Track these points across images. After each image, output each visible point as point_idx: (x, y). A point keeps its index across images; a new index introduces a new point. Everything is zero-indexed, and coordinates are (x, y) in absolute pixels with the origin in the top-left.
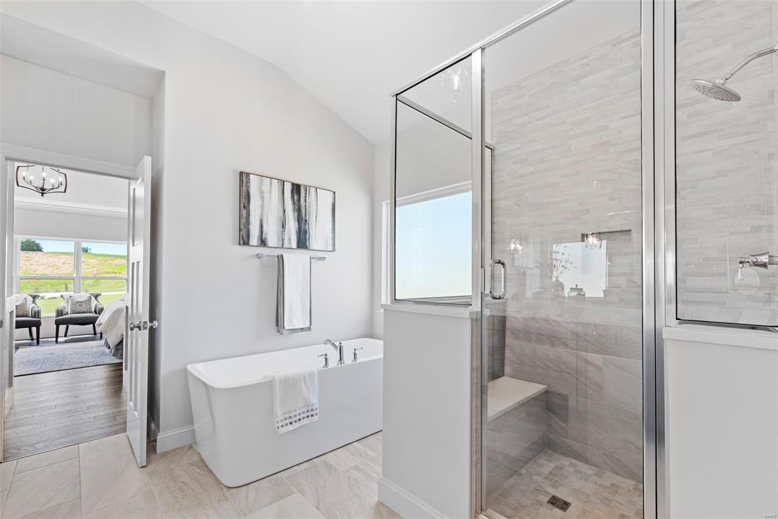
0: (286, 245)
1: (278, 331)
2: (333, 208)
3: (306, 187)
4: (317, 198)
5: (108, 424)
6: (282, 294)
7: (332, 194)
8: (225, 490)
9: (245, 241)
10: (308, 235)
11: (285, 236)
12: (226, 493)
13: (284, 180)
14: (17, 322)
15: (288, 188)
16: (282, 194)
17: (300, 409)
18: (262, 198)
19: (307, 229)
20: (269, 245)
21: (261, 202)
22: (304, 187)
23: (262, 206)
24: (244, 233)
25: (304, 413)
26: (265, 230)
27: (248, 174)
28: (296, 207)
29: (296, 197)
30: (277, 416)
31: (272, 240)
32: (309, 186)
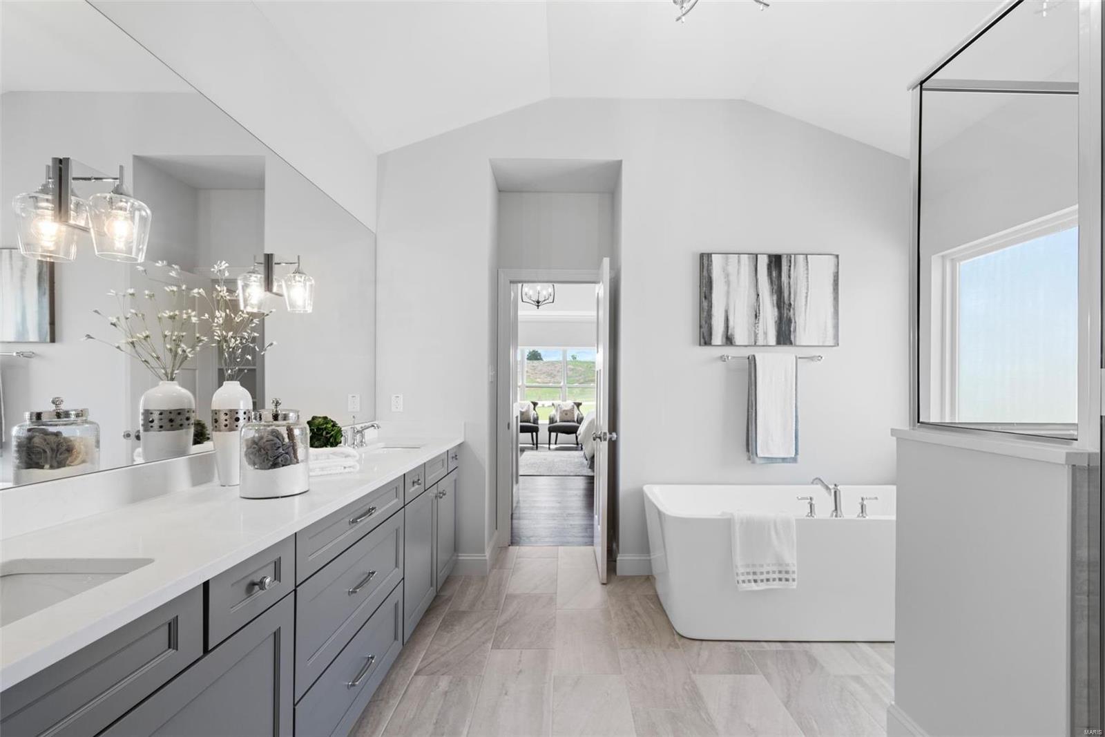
0: (760, 342)
1: (749, 459)
2: (834, 281)
3: (791, 257)
4: (807, 269)
5: (580, 535)
6: (754, 409)
7: (832, 259)
8: (676, 637)
9: (706, 339)
10: (793, 325)
11: (760, 329)
12: (677, 640)
13: (756, 252)
14: (521, 426)
15: (763, 262)
16: (754, 272)
17: (768, 565)
18: (728, 283)
19: (792, 316)
20: (737, 344)
21: (726, 288)
22: (787, 257)
23: (728, 293)
24: (705, 330)
25: (774, 572)
26: (731, 324)
27: (709, 255)
28: (775, 287)
29: (774, 274)
30: (736, 567)
31: (740, 337)
32: (795, 255)
